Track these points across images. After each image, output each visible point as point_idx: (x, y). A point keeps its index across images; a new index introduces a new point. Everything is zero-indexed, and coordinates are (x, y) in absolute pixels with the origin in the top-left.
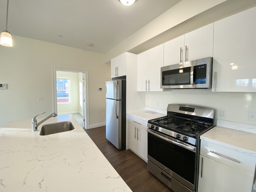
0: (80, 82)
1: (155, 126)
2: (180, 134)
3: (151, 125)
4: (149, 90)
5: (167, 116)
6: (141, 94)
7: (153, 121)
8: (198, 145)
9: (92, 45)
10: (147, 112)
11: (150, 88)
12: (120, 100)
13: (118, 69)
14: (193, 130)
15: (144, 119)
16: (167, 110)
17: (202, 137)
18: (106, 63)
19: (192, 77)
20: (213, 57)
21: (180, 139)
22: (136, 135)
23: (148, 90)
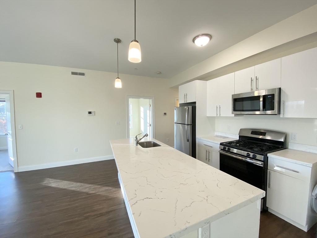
0: (141, 107)
1: (227, 148)
2: (250, 153)
3: (222, 147)
4: (220, 115)
5: (239, 140)
6: (211, 119)
7: (225, 143)
8: (266, 161)
9: (160, 73)
10: (217, 136)
11: (221, 114)
12: (190, 125)
13: (187, 96)
14: (262, 150)
15: (216, 142)
16: (239, 134)
17: (269, 155)
18: (172, 88)
19: (261, 103)
20: (280, 88)
21: (250, 157)
22: (208, 157)
23: (218, 115)
